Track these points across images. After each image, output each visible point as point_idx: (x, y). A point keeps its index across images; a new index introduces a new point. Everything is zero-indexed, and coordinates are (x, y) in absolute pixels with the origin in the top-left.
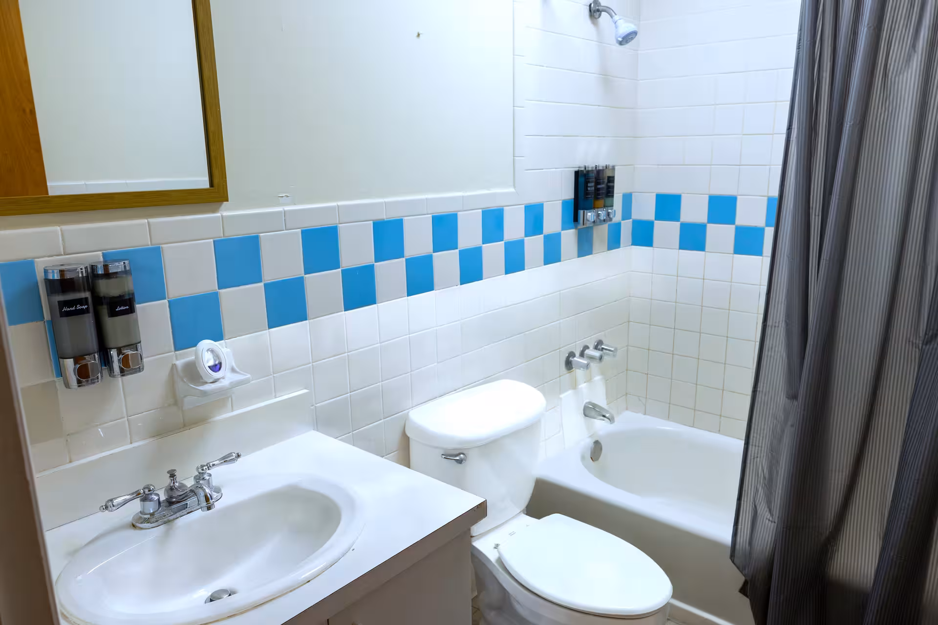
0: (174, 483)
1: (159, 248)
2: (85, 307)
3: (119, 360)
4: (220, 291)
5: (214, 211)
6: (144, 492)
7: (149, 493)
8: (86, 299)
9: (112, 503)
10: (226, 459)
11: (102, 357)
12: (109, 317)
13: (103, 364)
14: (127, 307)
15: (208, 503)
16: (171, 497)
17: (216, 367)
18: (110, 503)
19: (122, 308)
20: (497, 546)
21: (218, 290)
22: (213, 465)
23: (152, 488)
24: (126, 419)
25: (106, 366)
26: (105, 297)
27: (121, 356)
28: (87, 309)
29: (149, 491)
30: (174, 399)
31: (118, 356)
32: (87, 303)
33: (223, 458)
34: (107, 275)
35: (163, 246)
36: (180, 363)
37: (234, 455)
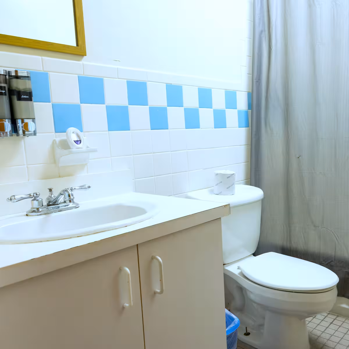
0: (51, 194)
1: (47, 74)
2: (4, 91)
3: (22, 127)
4: (82, 104)
5: (79, 61)
6: (34, 195)
7: (36, 196)
8: (5, 87)
9: (15, 197)
10: (82, 188)
11: (13, 126)
12: (17, 100)
13: (14, 131)
14: (28, 97)
15: (70, 198)
16: (50, 202)
17: (78, 142)
18: (13, 197)
19: (25, 97)
20: (239, 268)
21: (80, 104)
22: (75, 189)
23: (38, 194)
24: (26, 166)
25: (15, 133)
26: (15, 90)
27: (23, 124)
28: (5, 93)
29: (37, 195)
30: (54, 159)
31: (22, 124)
32: (5, 90)
33: (81, 187)
34: (17, 77)
35: (50, 73)
36: (58, 140)
37: (87, 186)
